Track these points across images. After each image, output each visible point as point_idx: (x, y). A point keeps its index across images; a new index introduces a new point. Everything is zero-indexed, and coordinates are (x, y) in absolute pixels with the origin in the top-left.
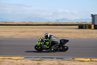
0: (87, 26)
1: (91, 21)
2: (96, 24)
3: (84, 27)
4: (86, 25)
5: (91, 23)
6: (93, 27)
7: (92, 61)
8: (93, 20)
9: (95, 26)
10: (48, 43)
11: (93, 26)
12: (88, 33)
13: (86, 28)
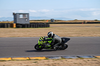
0: (9, 25)
1: (13, 20)
2: (18, 23)
3: (6, 26)
4: (7, 24)
5: (13, 22)
6: (15, 26)
7: (13, 60)
8: (15, 18)
9: (17, 24)
10: (50, 42)
11: (15, 24)
12: (10, 32)
13: (7, 27)
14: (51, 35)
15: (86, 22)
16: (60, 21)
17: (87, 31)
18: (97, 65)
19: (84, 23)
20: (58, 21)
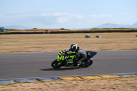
14: (75, 47)
15: (49, 31)
16: (13, 30)
17: (50, 44)
18: (63, 89)
19: (46, 33)
20: (11, 30)
